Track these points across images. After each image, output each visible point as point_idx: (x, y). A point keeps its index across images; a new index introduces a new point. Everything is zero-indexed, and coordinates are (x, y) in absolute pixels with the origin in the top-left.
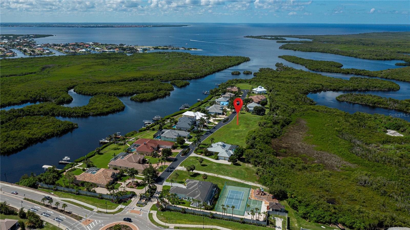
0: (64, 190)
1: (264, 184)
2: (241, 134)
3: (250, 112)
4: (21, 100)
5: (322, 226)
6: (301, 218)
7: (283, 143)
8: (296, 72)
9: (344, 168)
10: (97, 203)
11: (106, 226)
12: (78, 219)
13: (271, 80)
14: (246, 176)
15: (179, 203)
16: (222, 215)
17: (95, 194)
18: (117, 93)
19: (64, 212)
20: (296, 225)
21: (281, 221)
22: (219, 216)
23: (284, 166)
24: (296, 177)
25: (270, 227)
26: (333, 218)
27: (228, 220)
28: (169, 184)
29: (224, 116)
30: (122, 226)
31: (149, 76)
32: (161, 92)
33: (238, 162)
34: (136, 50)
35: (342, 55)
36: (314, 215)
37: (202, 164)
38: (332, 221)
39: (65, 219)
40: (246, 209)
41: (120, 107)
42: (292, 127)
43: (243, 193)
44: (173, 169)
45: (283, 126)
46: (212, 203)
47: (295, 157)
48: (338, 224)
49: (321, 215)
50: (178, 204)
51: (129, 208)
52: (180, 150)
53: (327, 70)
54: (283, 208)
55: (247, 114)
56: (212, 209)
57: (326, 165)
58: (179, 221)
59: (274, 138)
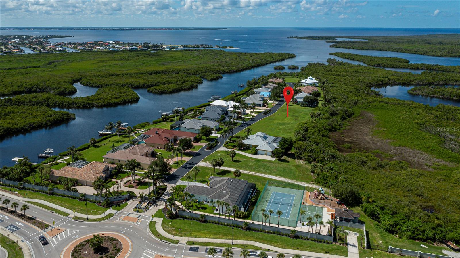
0: (33, 188)
1: (325, 184)
2: (288, 127)
3: (298, 104)
4: (12, 91)
5: (421, 245)
6: (387, 233)
7: (346, 137)
8: (353, 67)
9: (438, 167)
10: (77, 206)
11: (81, 238)
12: (42, 228)
13: (323, 74)
14: (296, 175)
15: (198, 209)
16: (262, 225)
17: (75, 194)
18: (132, 85)
19: (24, 218)
20: (380, 242)
21: (356, 236)
22: (257, 227)
23: (351, 163)
24: (370, 177)
25: (338, 244)
26: (438, 232)
27: (271, 233)
28: (186, 183)
29: (265, 108)
30: (107, 239)
31: (174, 70)
32: (186, 84)
33: (285, 157)
34: (162, 48)
35: (406, 53)
36: (407, 227)
37: (234, 159)
38: (437, 237)
39: (22, 227)
40: (299, 218)
41: (132, 98)
42: (355, 120)
43: (294, 196)
44: (193, 165)
45: (343, 118)
46: (248, 209)
47: (364, 153)
48: (448, 242)
49: (419, 228)
50: (195, 210)
51: (122, 214)
52: (204, 143)
53: (391, 65)
54: (357, 216)
55: (295, 106)
56: (246, 217)
57: (411, 163)
58: (195, 234)
59: (333, 131)
